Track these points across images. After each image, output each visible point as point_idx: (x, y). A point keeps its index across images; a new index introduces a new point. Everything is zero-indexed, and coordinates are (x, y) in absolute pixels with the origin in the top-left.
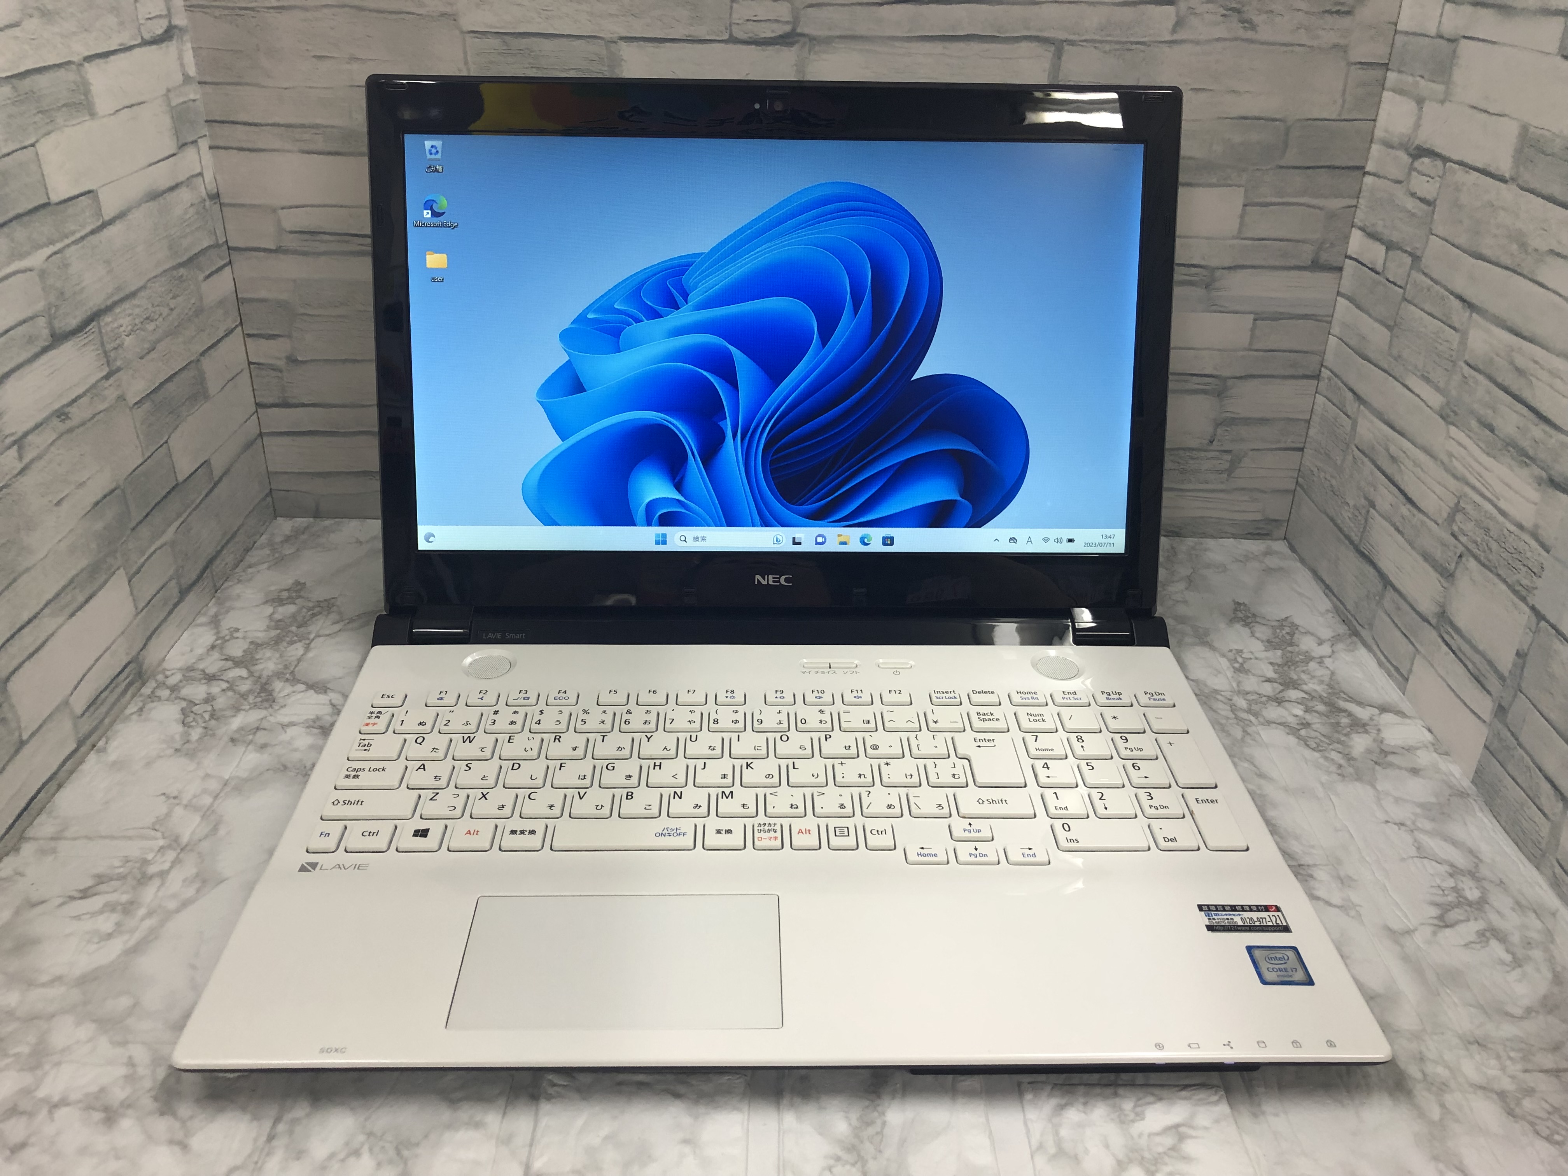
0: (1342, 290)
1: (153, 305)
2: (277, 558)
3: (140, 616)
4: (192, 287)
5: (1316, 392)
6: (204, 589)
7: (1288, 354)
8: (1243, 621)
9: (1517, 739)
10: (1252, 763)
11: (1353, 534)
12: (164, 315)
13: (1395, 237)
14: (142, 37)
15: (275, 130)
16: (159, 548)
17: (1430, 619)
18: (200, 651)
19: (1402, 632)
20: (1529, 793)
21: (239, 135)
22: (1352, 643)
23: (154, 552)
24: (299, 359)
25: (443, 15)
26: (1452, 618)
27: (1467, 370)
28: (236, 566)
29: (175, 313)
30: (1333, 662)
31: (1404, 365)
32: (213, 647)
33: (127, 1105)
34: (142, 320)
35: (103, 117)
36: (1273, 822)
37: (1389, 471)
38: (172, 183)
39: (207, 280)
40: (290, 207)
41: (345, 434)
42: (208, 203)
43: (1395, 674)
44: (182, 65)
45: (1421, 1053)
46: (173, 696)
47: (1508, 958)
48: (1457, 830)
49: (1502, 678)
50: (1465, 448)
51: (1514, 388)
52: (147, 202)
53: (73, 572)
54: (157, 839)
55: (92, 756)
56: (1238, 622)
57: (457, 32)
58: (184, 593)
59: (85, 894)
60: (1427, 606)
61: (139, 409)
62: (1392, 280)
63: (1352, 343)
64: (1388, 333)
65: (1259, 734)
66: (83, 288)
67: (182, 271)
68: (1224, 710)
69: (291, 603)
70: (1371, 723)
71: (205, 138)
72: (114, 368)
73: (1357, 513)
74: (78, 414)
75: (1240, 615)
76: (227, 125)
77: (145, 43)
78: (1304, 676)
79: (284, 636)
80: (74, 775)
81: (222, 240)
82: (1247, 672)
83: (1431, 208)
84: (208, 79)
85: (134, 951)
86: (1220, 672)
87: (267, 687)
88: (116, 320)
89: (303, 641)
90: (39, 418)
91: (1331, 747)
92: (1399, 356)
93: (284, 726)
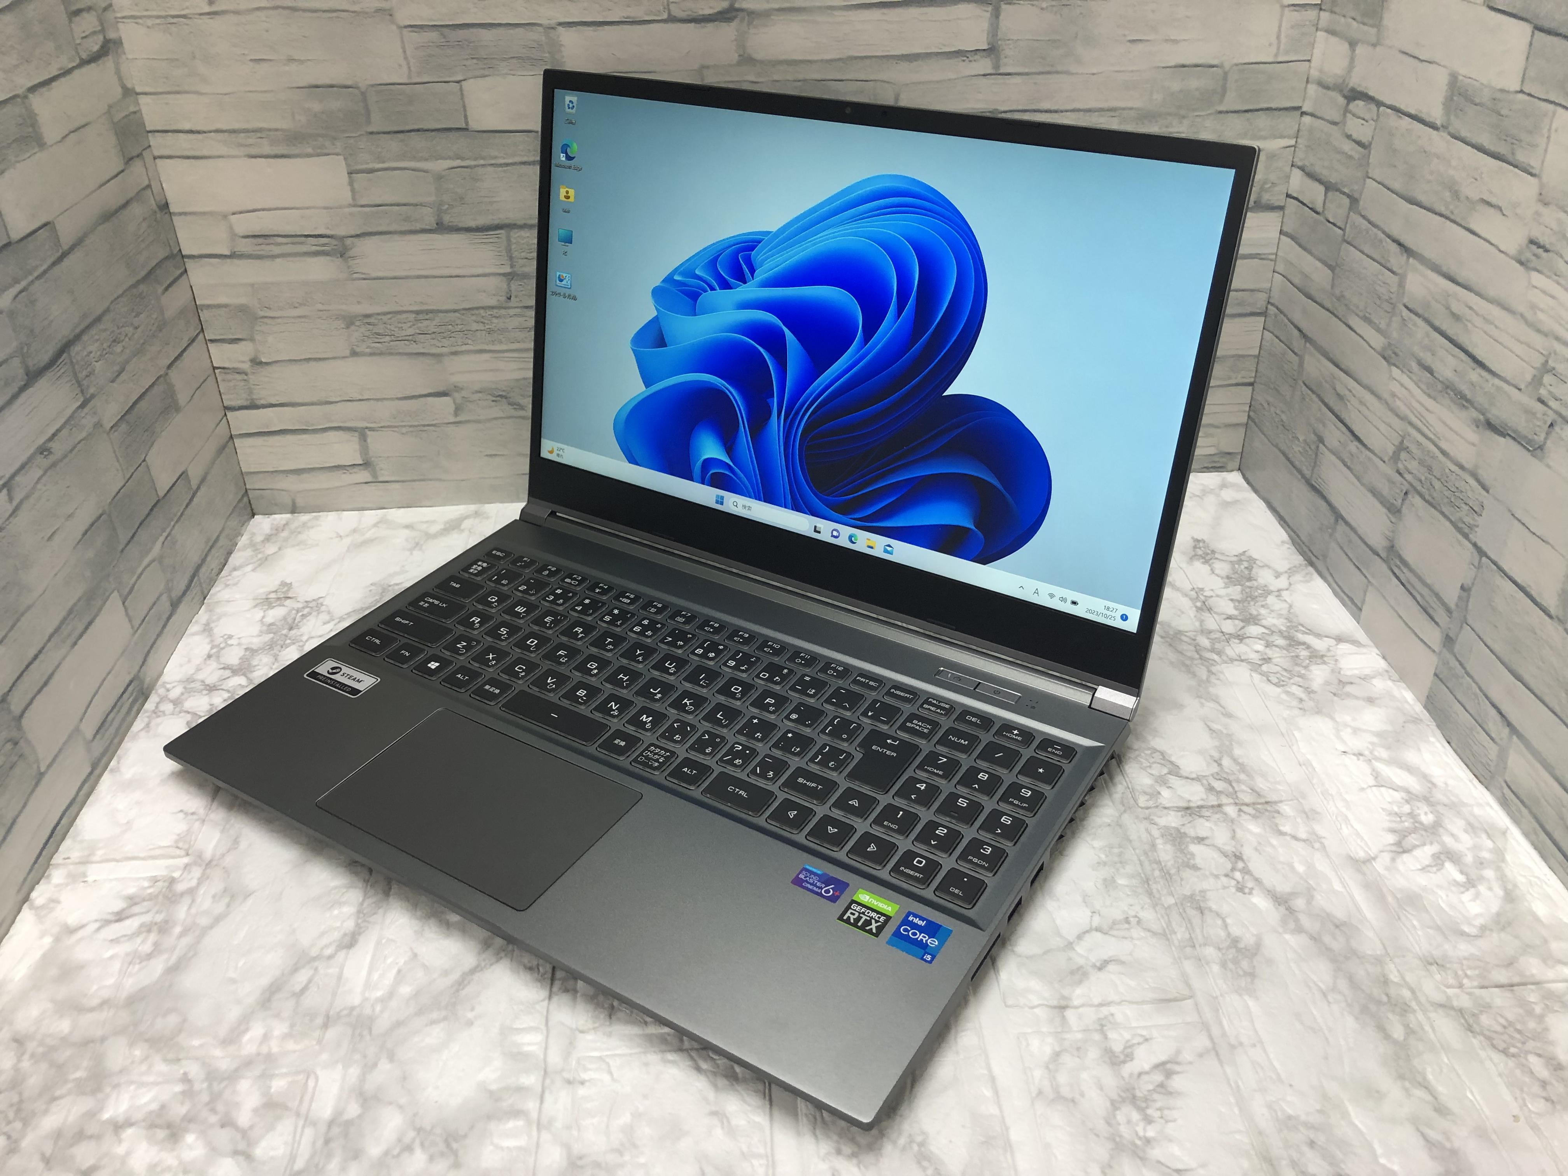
0: (1285, 229)
1: (118, 328)
2: (260, 559)
3: (137, 635)
4: (153, 302)
5: (1264, 328)
6: (193, 598)
8: (1203, 558)
9: (1464, 668)
10: (1218, 703)
11: (1304, 468)
12: (130, 335)
13: (1333, 178)
14: (80, 57)
15: (220, 136)
16: (148, 565)
17: (1380, 553)
18: (198, 661)
19: (1355, 564)
20: (1477, 718)
21: (184, 144)
22: (1307, 574)
23: (144, 570)
24: (263, 360)
25: (379, 10)
26: (1401, 553)
27: (1405, 312)
28: (221, 570)
29: (139, 330)
30: (1291, 595)
31: (1346, 305)
32: (209, 656)
33: (190, 1119)
34: (109, 344)
35: (51, 146)
36: (1240, 761)
37: (1336, 408)
38: (122, 201)
39: (167, 293)
41: (315, 431)
42: (158, 215)
43: (1349, 603)
44: (120, 79)
45: (1384, 976)
46: (178, 709)
47: (1461, 878)
48: (1411, 756)
49: (1449, 611)
50: (1406, 389)
51: (1451, 332)
52: (100, 224)
53: (71, 603)
54: (180, 857)
55: (106, 778)
56: (1198, 559)
57: (394, 27)
58: (175, 605)
59: (120, 917)
60: (1378, 541)
61: (116, 433)
62: (1331, 220)
63: (1296, 281)
64: (1329, 271)
65: (1222, 672)
66: (52, 321)
67: (142, 287)
68: (1190, 651)
69: (280, 605)
70: (1328, 654)
71: (148, 150)
72: (88, 396)
73: (1308, 448)
74: (58, 448)
75: (1200, 552)
76: (170, 134)
77: (84, 63)
78: (1263, 611)
80: (91, 798)
82: (1210, 610)
83: (1366, 151)
84: (147, 89)
85: (174, 969)
86: (1183, 613)
88: (84, 348)
89: (297, 644)
90: (23, 458)
91: (1292, 681)
92: (1343, 296)
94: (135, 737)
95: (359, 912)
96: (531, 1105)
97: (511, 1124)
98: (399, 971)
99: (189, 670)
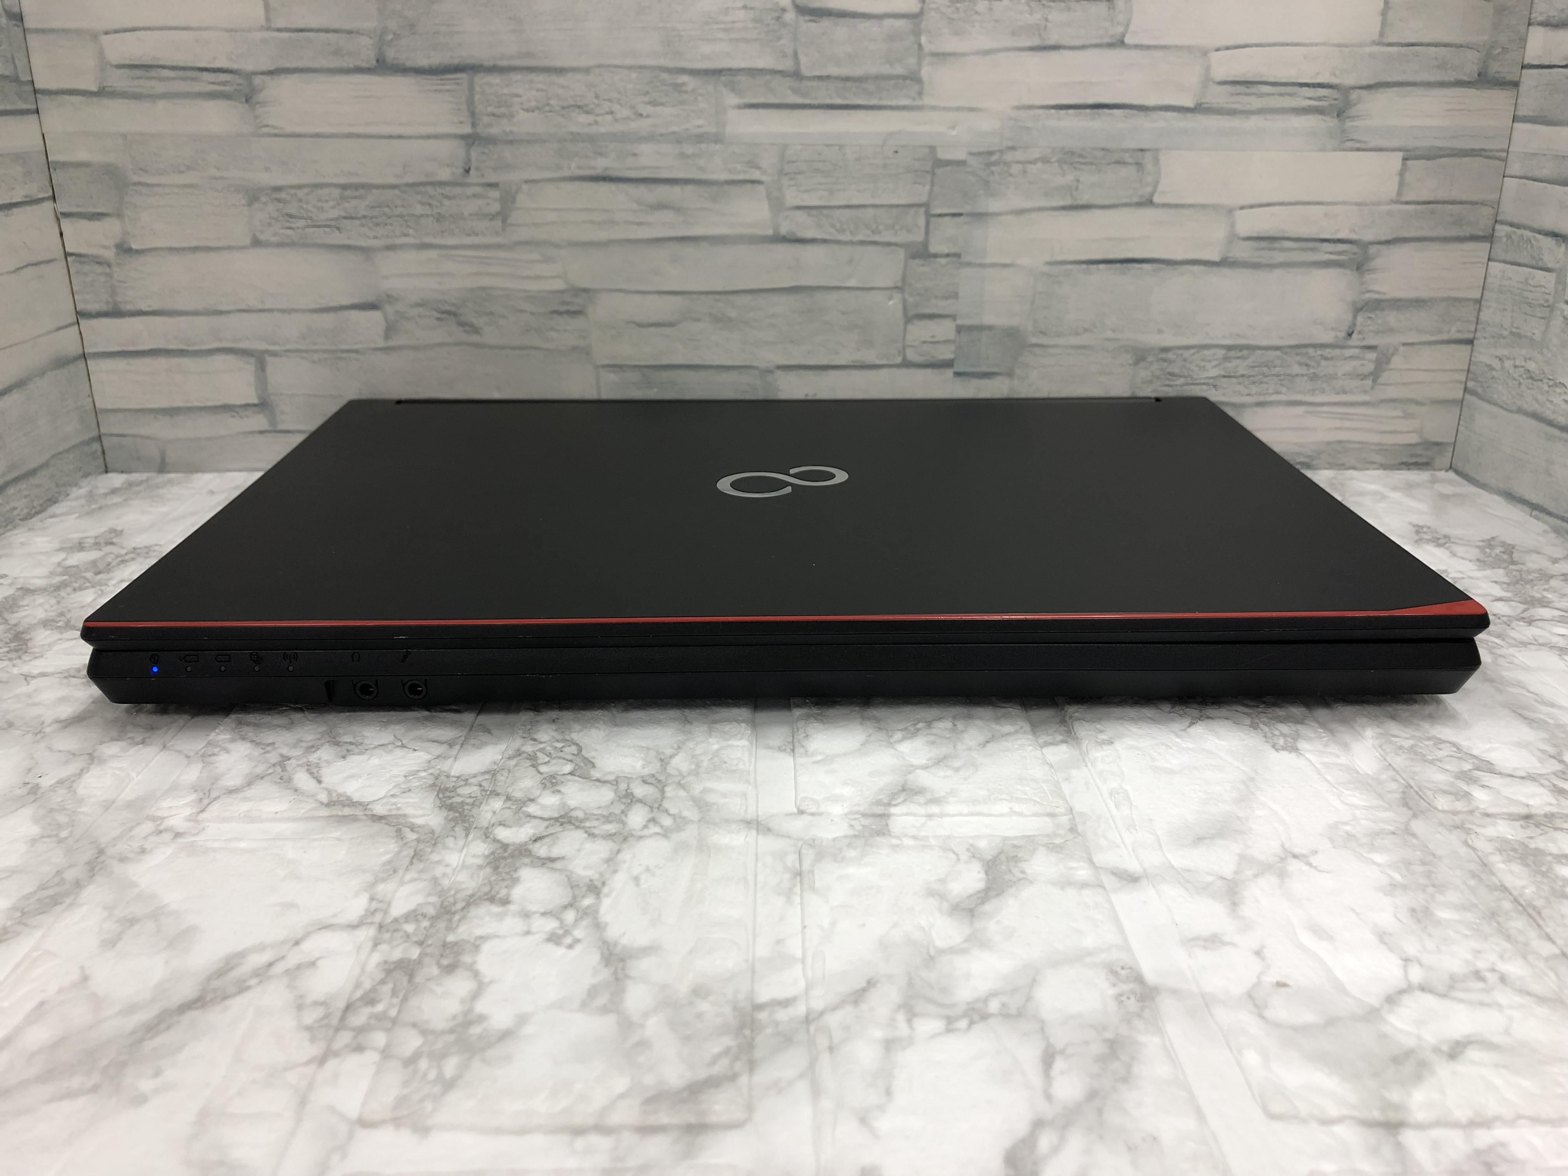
7: (1450, 207)
40: (116, 32)
79: (71, 582)
81: (25, 78)
87: (23, 636)
93: (27, 677)
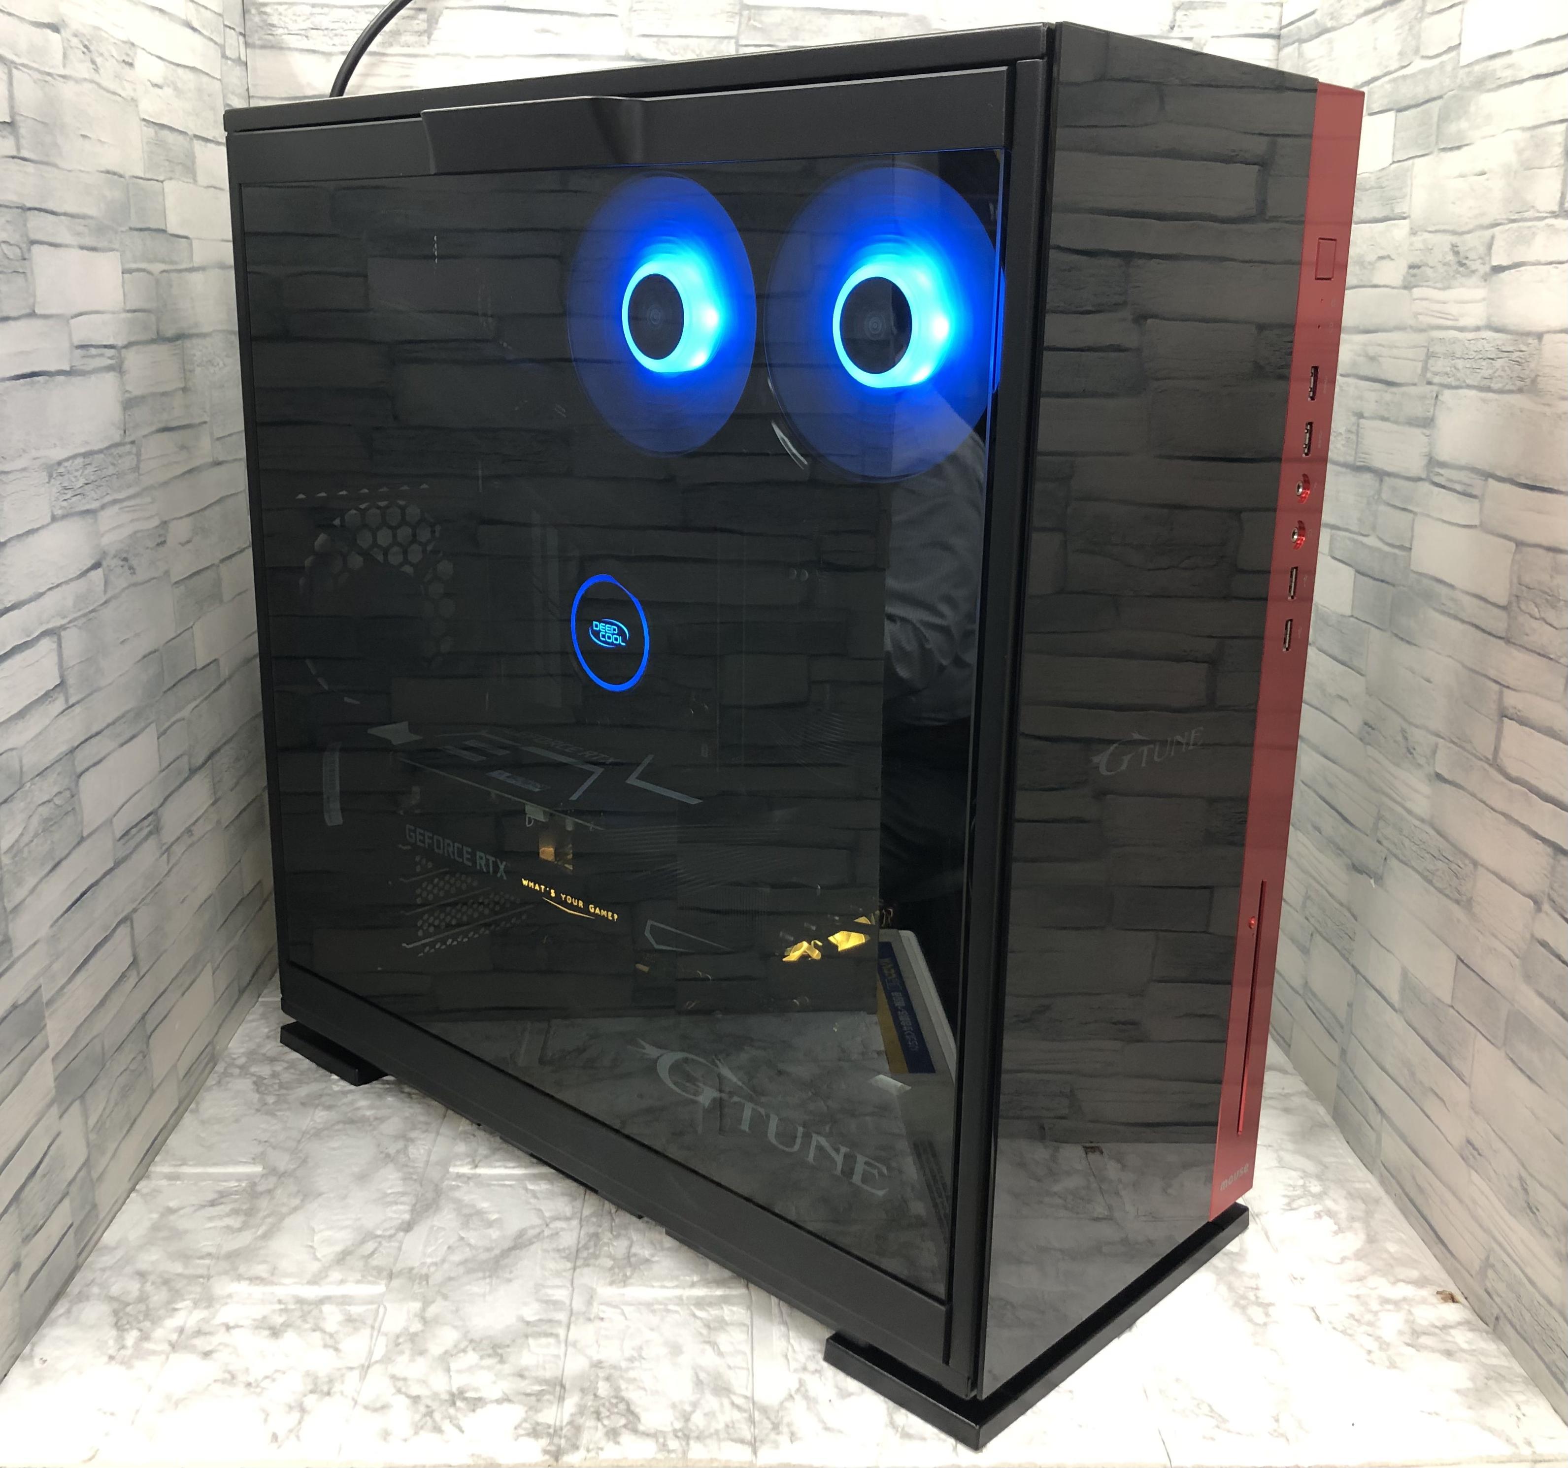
94: (209, 1089)
95: (413, 1211)
96: (562, 1332)
97: (544, 1341)
98: (449, 1248)
99: (252, 1046)
